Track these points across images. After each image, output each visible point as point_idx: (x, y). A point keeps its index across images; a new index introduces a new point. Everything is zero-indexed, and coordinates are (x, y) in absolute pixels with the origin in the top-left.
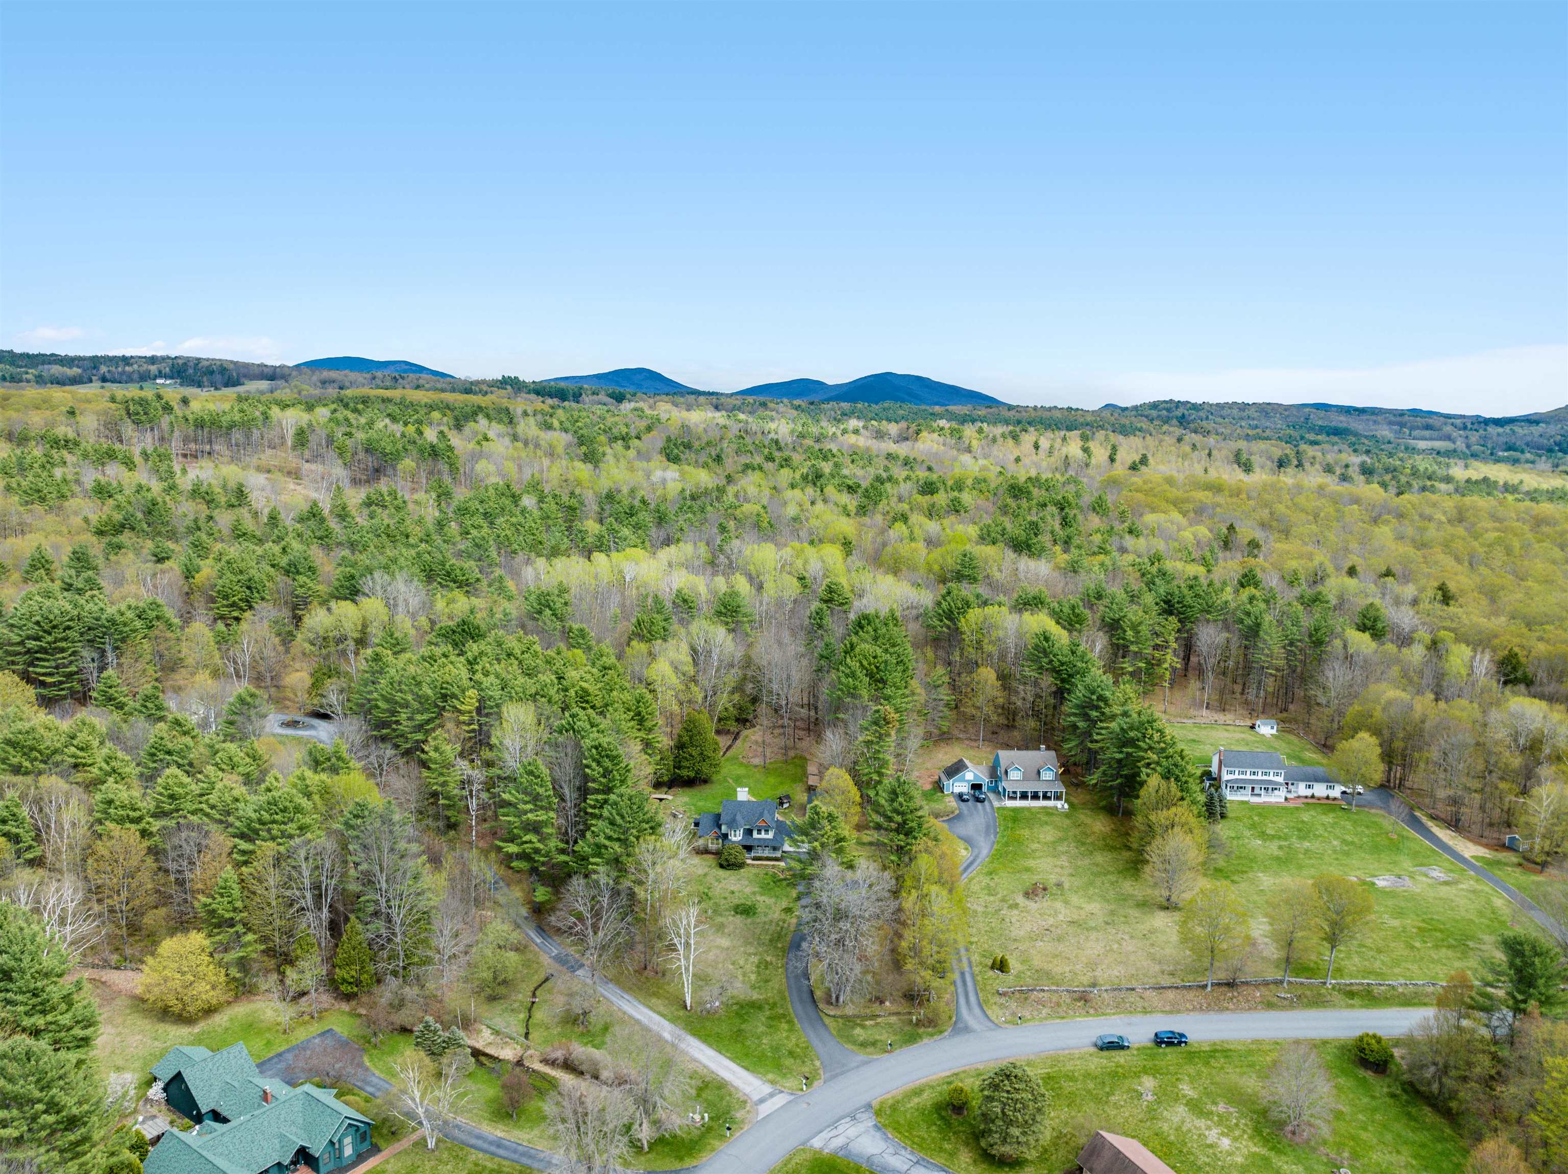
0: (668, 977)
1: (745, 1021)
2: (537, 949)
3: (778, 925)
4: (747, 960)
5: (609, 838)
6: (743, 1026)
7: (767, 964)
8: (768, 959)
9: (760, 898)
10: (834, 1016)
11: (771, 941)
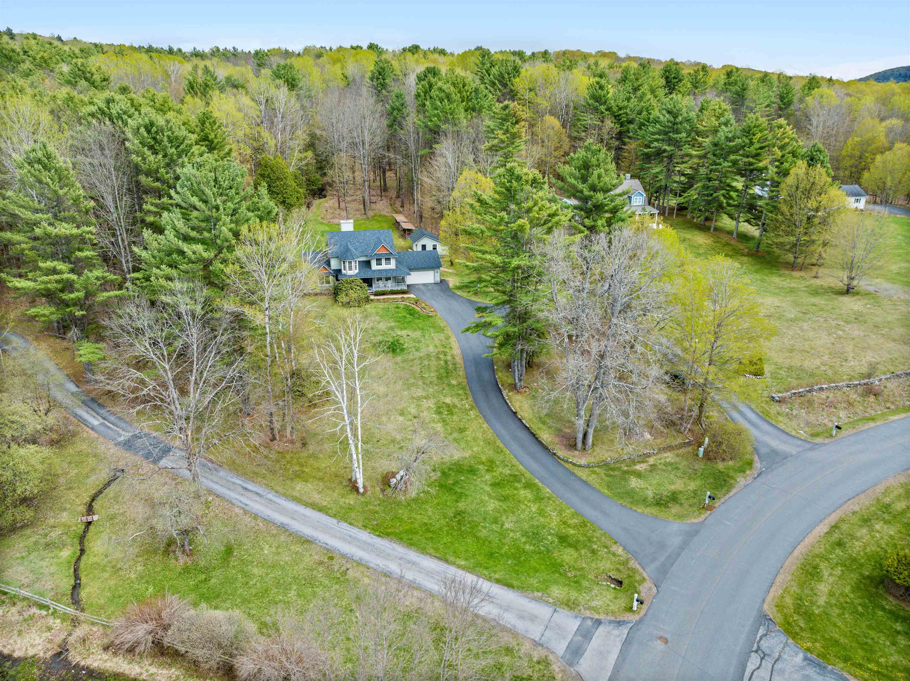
0: (312, 448)
1: (460, 496)
2: (93, 434)
3: (438, 358)
4: (419, 406)
5: (186, 238)
6: (461, 505)
7: (450, 409)
8: (448, 400)
9: (404, 333)
10: (588, 466)
11: (439, 378)
